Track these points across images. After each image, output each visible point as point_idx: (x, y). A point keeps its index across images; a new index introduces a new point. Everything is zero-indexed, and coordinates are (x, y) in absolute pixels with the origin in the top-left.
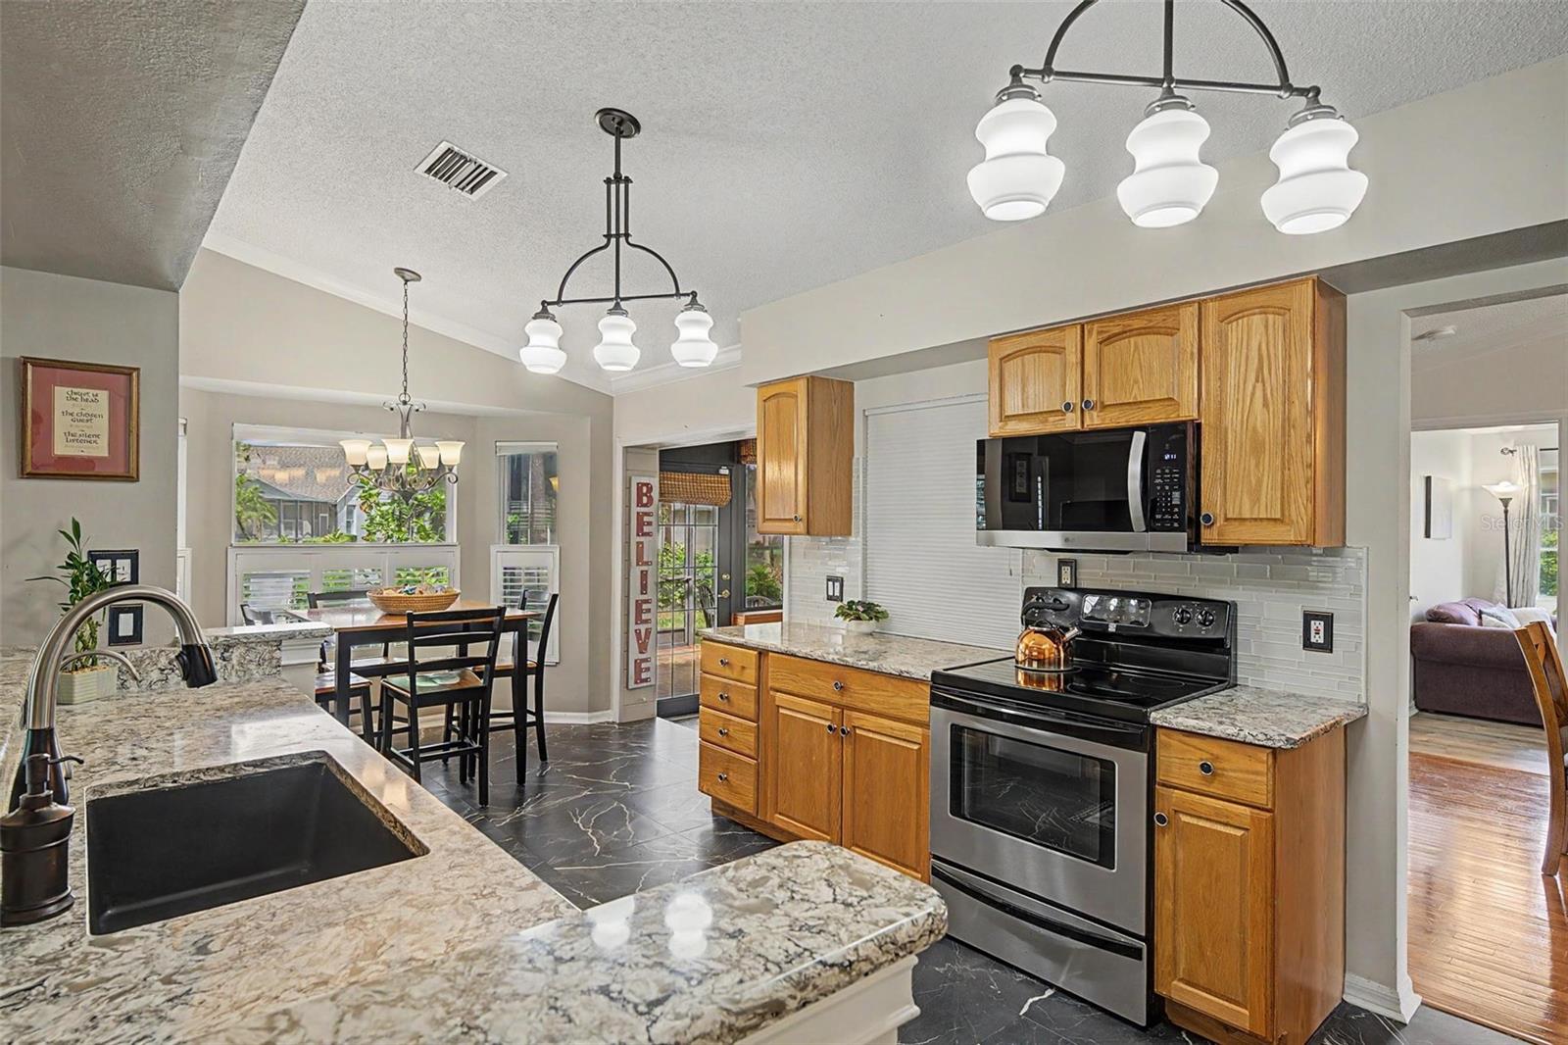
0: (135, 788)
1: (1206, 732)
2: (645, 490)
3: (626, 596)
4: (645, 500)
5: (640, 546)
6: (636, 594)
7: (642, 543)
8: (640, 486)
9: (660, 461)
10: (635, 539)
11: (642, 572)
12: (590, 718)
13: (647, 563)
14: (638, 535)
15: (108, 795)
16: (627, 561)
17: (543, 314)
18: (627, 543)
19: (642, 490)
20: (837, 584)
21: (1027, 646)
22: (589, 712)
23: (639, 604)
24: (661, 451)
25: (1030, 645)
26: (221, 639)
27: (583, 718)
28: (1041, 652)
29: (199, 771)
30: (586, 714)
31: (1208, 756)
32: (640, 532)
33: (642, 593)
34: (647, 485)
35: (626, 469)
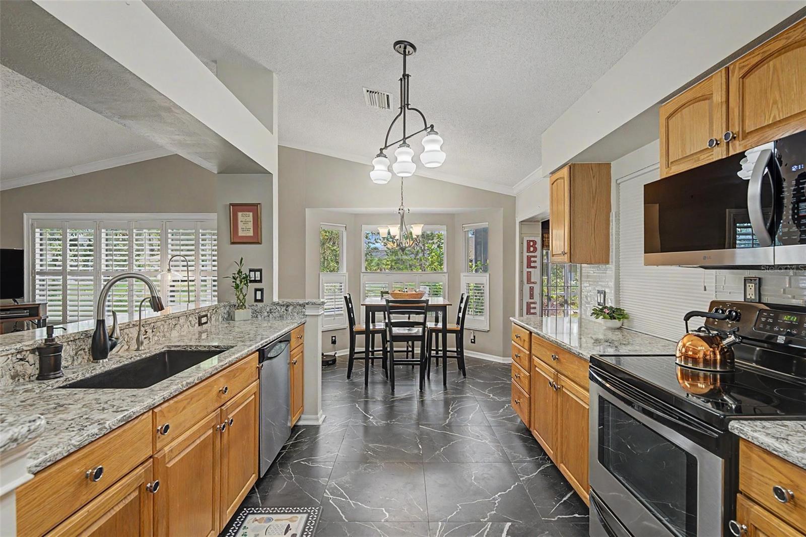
0: (178, 349)
1: (781, 455)
2: (532, 244)
3: (521, 300)
4: (532, 249)
5: (529, 273)
6: (527, 299)
7: (530, 272)
8: (529, 242)
9: (542, 228)
10: (526, 270)
11: (530, 287)
12: (503, 360)
13: (533, 283)
14: (527, 268)
15: (172, 349)
16: (521, 282)
17: (381, 154)
18: (521, 272)
19: (530, 243)
20: (602, 295)
21: (684, 346)
22: (503, 357)
23: (528, 304)
24: (542, 222)
25: (687, 344)
26: (285, 303)
27: (500, 359)
28: (695, 352)
29: (198, 346)
30: (502, 358)
31: (788, 482)
32: (529, 266)
33: (531, 299)
34: (533, 241)
35: (521, 233)
